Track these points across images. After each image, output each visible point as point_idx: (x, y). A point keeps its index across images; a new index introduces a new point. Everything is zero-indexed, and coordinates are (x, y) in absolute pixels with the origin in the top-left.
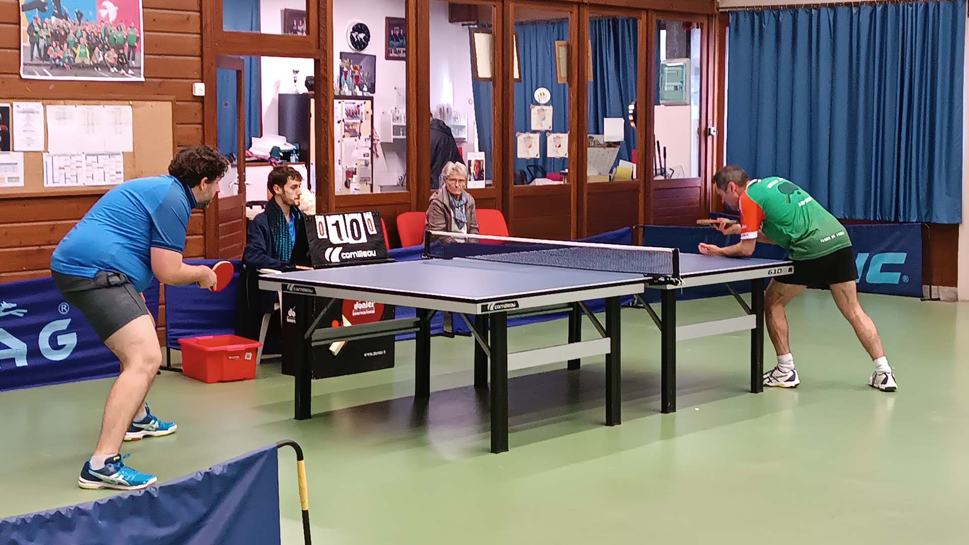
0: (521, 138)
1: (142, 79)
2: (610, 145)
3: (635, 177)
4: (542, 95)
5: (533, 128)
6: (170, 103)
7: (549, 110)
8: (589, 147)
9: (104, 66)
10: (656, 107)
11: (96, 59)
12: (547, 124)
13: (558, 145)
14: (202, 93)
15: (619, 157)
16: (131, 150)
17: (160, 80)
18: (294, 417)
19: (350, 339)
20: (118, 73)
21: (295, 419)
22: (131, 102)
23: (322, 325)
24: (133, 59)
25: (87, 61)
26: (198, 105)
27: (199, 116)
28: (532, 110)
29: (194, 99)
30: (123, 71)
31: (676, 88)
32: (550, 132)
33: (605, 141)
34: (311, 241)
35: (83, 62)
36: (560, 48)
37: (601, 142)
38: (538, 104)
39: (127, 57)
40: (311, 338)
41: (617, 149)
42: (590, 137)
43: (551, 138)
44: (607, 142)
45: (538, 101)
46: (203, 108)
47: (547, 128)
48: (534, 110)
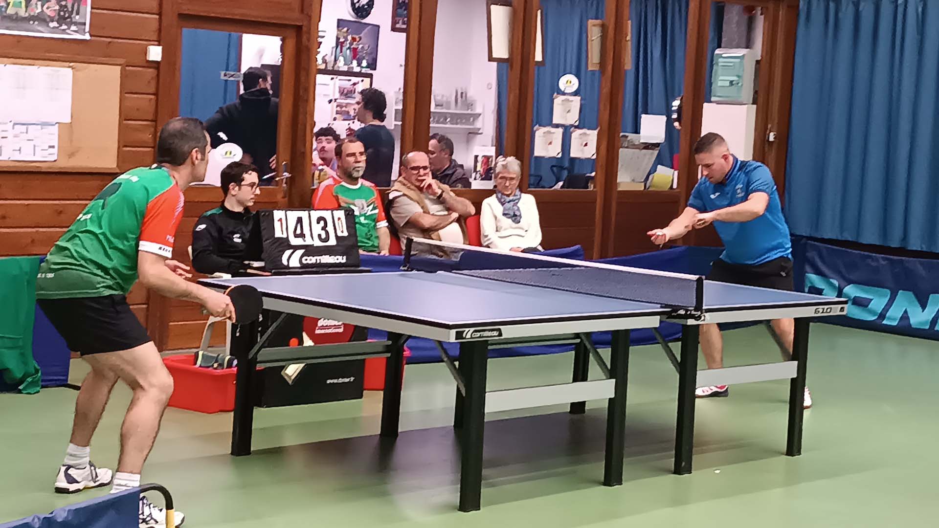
0: (540, 133)
1: (87, 37)
2: (648, 146)
3: (675, 186)
4: (569, 82)
5: (555, 121)
6: (119, 68)
7: (576, 102)
8: (621, 147)
9: (41, 19)
10: (705, 105)
11: (32, 10)
12: (573, 118)
13: (584, 144)
14: (158, 58)
15: (659, 161)
16: (69, 120)
17: (109, 40)
18: (230, 452)
19: (309, 361)
20: (58, 27)
21: (232, 454)
22: (71, 64)
23: (272, 342)
24: (78, 14)
25: (22, 13)
26: (152, 72)
27: (153, 84)
28: (555, 101)
29: (146, 65)
30: (64, 27)
31: (731, 82)
32: (577, 127)
33: (642, 141)
34: (266, 240)
35: (16, 13)
36: (594, 28)
37: (637, 143)
38: (564, 94)
39: (70, 10)
40: (257, 359)
41: (656, 152)
42: (623, 136)
43: (576, 134)
44: (643, 143)
45: (563, 90)
46: (158, 75)
47: (572, 123)
48: (558, 100)
